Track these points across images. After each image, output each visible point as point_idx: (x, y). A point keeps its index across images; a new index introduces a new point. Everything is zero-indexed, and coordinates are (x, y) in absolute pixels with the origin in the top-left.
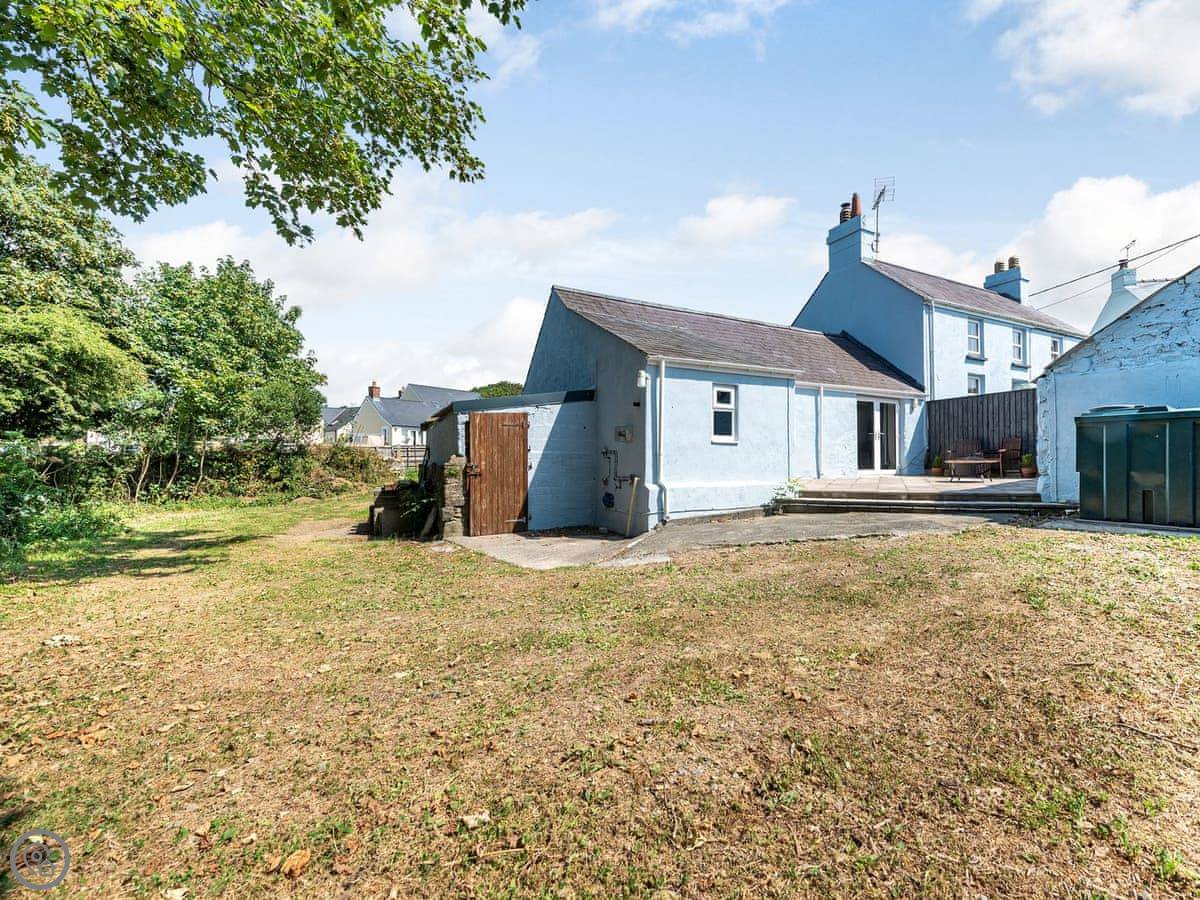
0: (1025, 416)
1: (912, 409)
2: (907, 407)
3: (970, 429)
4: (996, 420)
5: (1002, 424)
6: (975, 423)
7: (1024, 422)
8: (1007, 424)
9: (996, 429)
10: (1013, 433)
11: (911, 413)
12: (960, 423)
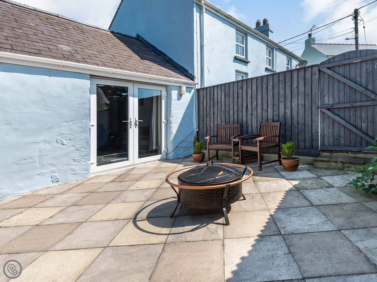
0: (282, 99)
1: (180, 95)
2: (174, 93)
3: (231, 112)
4: (254, 104)
5: (259, 108)
6: (236, 108)
7: (282, 105)
8: (265, 108)
9: (254, 113)
10: (270, 117)
11: (179, 99)
12: (223, 109)
